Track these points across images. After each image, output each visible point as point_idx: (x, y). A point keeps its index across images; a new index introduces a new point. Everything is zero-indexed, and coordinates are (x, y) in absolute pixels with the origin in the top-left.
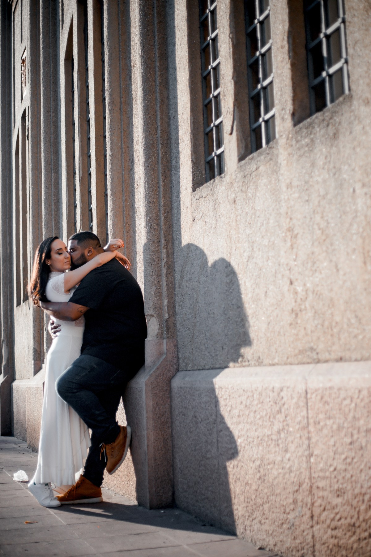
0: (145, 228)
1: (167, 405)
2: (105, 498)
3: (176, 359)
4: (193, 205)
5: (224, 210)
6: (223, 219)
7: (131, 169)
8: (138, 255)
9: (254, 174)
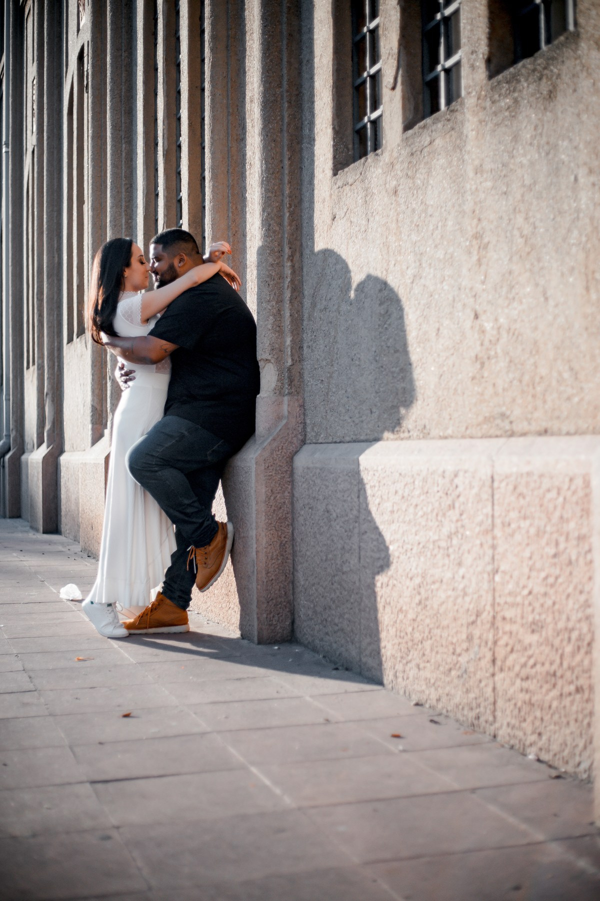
0: (260, 230)
1: (286, 494)
2: (193, 627)
3: (302, 426)
4: (333, 196)
5: (379, 205)
6: (377, 218)
7: (241, 140)
8: (248, 270)
9: (426, 150)
